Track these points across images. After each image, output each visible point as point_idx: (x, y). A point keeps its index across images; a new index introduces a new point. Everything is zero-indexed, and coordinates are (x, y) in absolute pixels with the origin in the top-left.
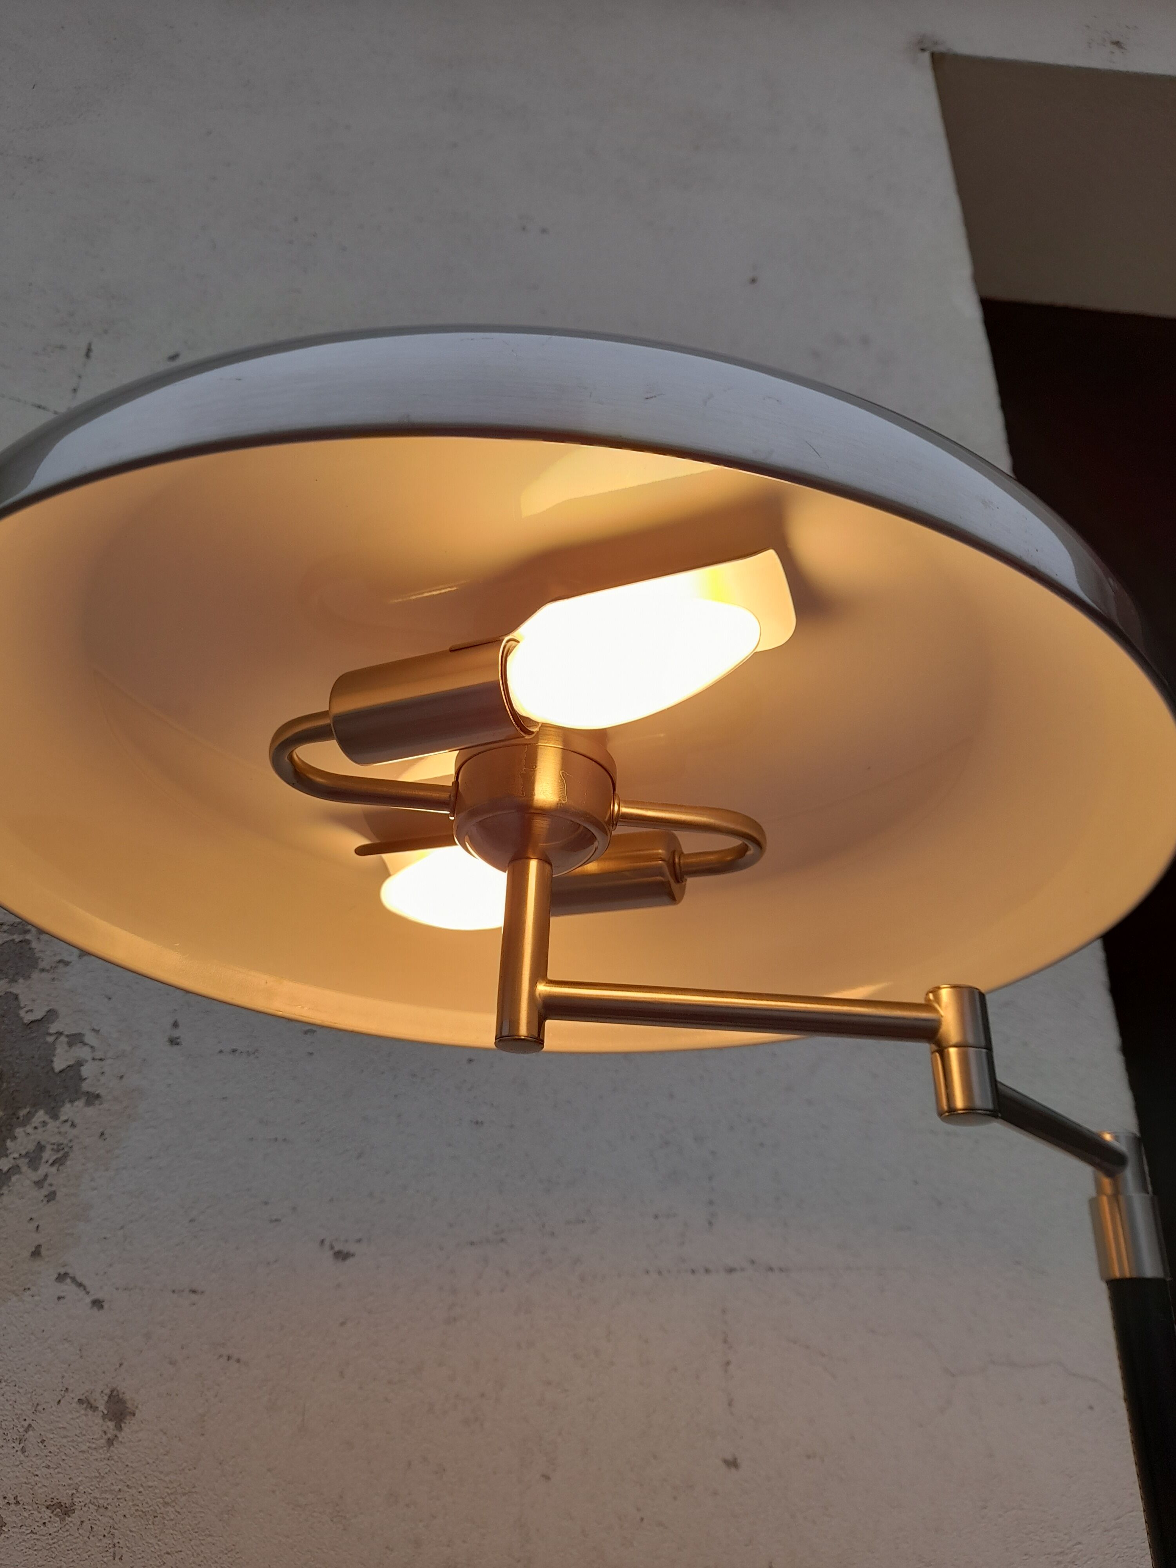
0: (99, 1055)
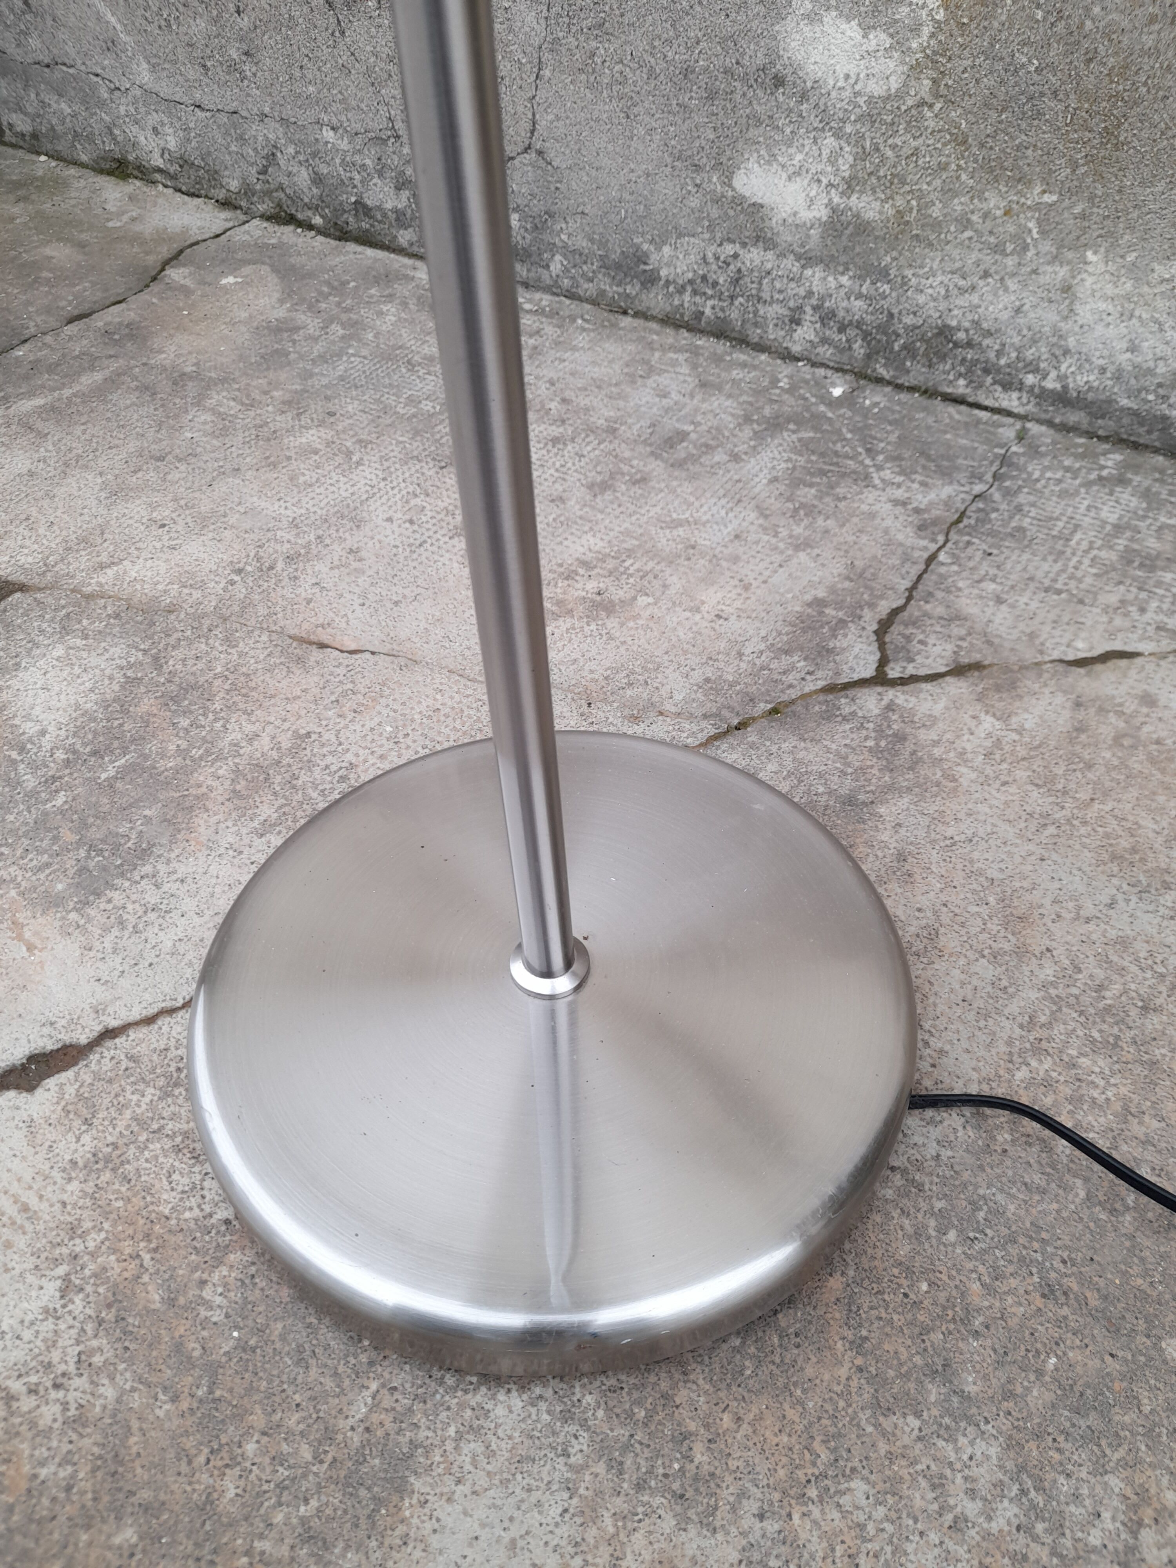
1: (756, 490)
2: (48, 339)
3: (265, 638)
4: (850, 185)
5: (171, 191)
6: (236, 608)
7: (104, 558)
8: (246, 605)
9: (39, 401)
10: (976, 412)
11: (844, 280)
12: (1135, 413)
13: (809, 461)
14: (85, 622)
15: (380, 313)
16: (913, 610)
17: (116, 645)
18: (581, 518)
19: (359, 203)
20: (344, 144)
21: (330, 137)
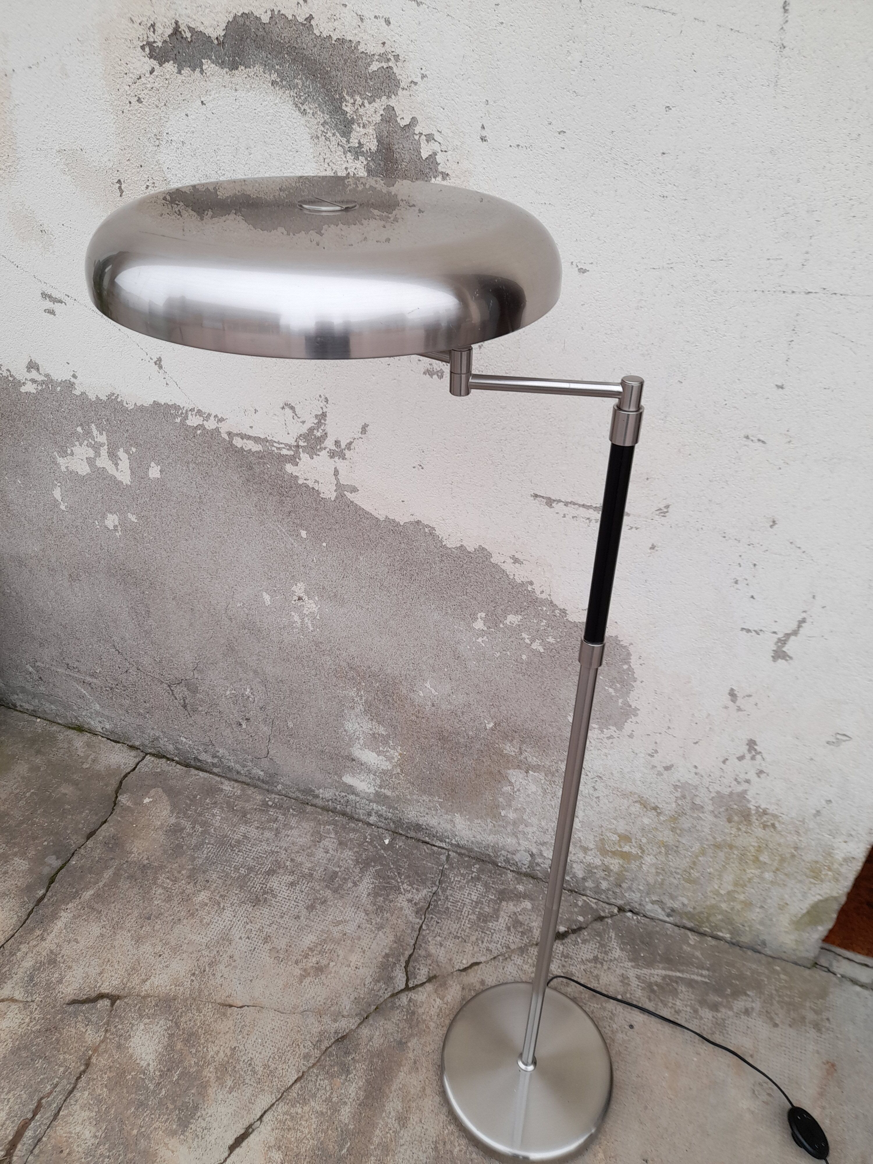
0: (444, 148)
1: (363, 901)
2: (82, 851)
3: (210, 1006)
4: (380, 787)
5: (105, 739)
6: (197, 993)
7: (143, 977)
8: (200, 991)
9: (91, 892)
10: (433, 847)
11: (384, 808)
12: (480, 853)
13: (380, 882)
14: (147, 1010)
15: (214, 815)
16: (416, 955)
17: (161, 1019)
18: (306, 925)
19: (196, 759)
20: (191, 742)
21: (184, 740)
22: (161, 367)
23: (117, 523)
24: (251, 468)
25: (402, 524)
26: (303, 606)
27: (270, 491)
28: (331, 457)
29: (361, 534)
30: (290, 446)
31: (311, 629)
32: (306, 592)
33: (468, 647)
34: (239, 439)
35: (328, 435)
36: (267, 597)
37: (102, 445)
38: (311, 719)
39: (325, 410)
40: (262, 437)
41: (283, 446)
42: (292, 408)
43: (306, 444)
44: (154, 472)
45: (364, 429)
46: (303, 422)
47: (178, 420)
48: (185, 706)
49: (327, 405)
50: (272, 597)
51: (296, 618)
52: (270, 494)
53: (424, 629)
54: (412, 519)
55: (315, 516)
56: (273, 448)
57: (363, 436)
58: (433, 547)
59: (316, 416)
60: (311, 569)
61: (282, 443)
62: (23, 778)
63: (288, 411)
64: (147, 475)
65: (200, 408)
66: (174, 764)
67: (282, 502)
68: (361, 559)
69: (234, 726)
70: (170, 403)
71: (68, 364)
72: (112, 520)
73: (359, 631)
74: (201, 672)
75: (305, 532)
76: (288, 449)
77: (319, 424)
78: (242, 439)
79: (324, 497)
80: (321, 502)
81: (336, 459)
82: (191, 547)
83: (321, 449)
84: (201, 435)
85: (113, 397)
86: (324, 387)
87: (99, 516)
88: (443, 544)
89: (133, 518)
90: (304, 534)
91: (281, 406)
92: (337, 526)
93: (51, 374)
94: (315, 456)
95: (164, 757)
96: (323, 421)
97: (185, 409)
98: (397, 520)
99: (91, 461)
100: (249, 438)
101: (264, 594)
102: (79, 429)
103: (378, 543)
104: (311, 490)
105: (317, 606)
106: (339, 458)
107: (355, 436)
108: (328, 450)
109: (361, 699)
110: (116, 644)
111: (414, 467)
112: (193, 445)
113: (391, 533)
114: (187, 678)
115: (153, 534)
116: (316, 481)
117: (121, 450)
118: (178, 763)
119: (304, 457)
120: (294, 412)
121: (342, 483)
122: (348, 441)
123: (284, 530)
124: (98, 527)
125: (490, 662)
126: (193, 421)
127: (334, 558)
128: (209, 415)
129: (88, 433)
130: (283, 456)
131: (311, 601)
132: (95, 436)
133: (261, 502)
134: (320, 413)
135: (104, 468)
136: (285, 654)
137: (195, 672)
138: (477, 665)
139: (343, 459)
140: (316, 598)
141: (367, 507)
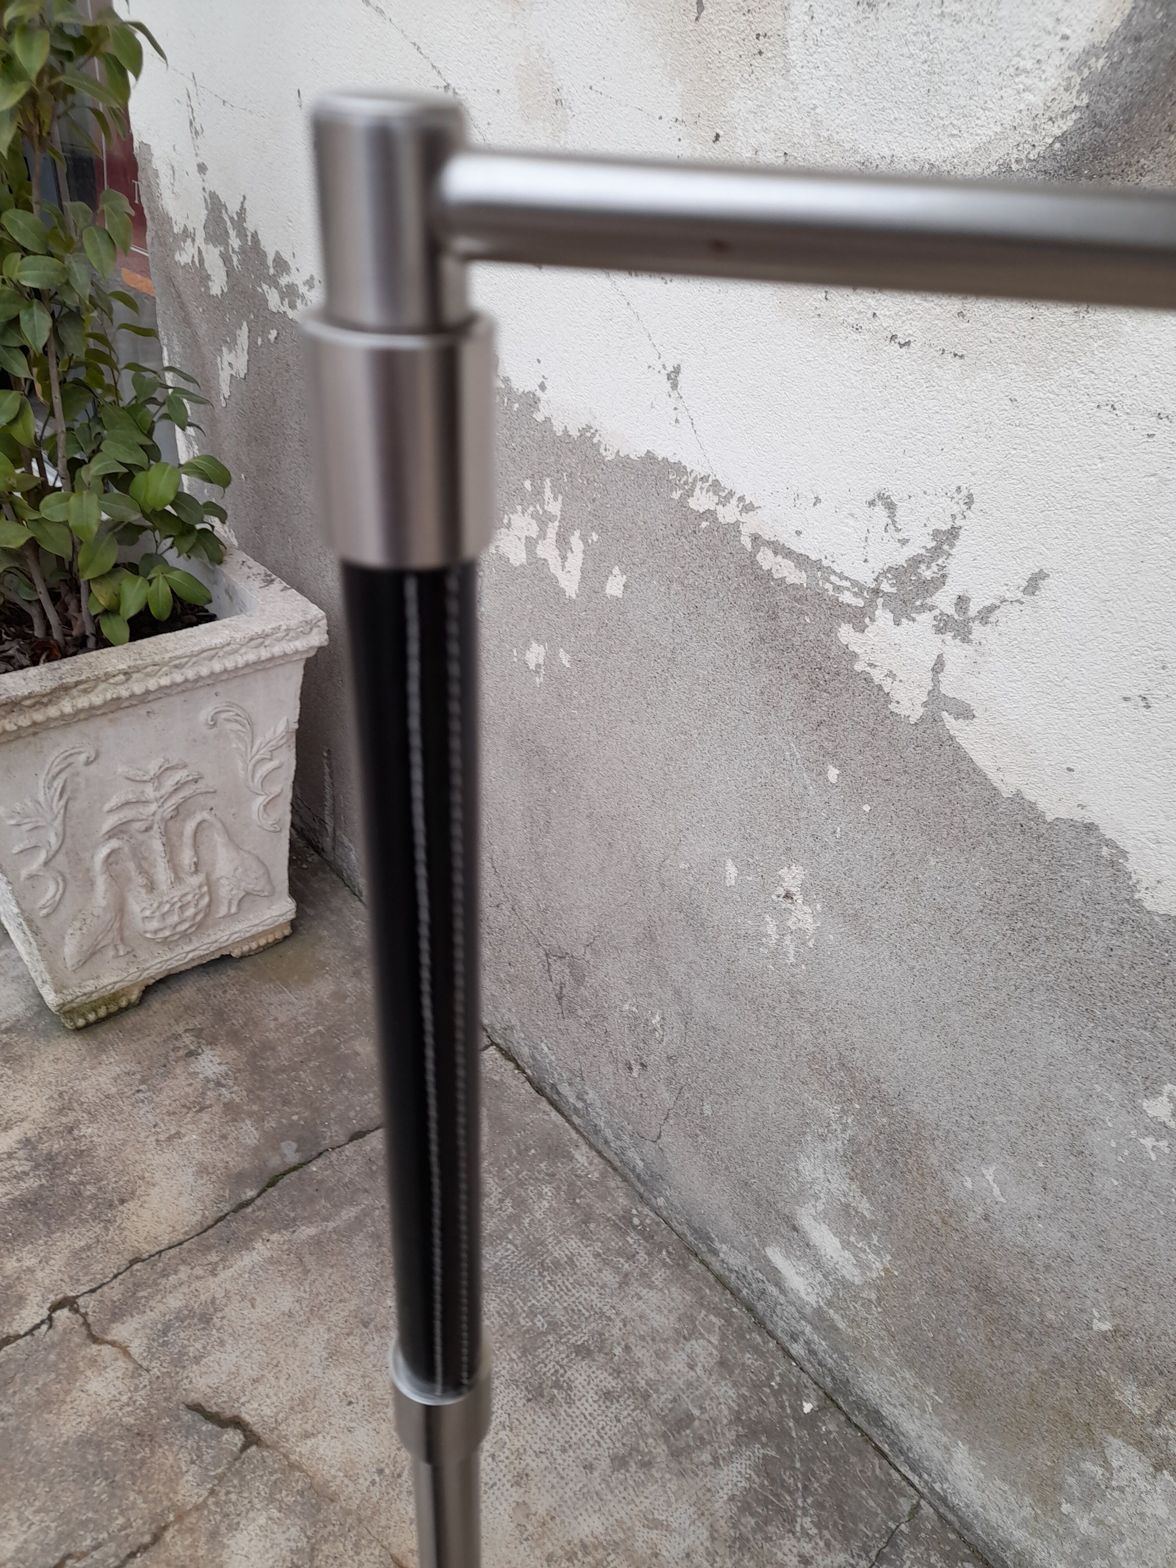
1: (717, 1506)
2: (334, 1156)
6: (369, 1512)
7: (309, 1426)
8: (376, 1512)
9: (311, 1231)
11: (824, 1342)
13: (762, 1485)
14: (284, 1493)
15: (540, 1195)
17: (295, 1525)
18: (597, 1494)
19: (553, 1086)
20: (553, 1058)
21: (546, 1049)
22: (675, 386)
23: (541, 662)
24: (774, 617)
25: (1049, 818)
26: (790, 912)
27: (795, 671)
28: (939, 630)
29: (948, 811)
30: (862, 588)
31: (792, 960)
32: (804, 888)
33: (1113, 1144)
34: (770, 553)
35: (949, 580)
36: (731, 870)
37: (552, 518)
38: (744, 1119)
39: (958, 523)
40: (814, 557)
41: (847, 584)
42: (891, 507)
43: (894, 590)
44: (615, 586)
45: (1034, 583)
46: (904, 542)
47: (676, 495)
48: (560, 998)
49: (968, 513)
50: (741, 872)
51: (771, 928)
52: (795, 676)
53: (1020, 1060)
54: (1078, 815)
55: (866, 744)
56: (828, 586)
57: (1026, 598)
58: (1106, 894)
59: (936, 533)
60: (825, 847)
61: (847, 579)
62: (319, 1003)
63: (880, 511)
64: (603, 588)
65: (719, 478)
66: (522, 1078)
67: (810, 699)
68: (933, 863)
69: (620, 1065)
70: (672, 460)
71: (539, 361)
72: (535, 654)
73: (880, 1004)
74: (596, 953)
75: (838, 772)
76: (855, 594)
77: (936, 552)
78: (776, 553)
79: (897, 711)
80: (887, 721)
81: (948, 636)
82: (636, 737)
83: (923, 608)
84: (709, 531)
85: (588, 434)
86: (974, 469)
87: (520, 642)
88: (1137, 896)
89: (565, 658)
90: (833, 773)
91: (870, 498)
92: (904, 780)
93: (512, 378)
94: (904, 620)
95: (512, 1059)
96: (946, 547)
97: (693, 475)
98: (1041, 807)
99: (530, 544)
100: (788, 554)
101: (730, 863)
102: (527, 484)
103: (979, 843)
104: (875, 690)
105: (815, 922)
106: (954, 637)
107: (1008, 595)
108: (936, 612)
109: (844, 1131)
110: (495, 857)
111: (1126, 699)
112: (687, 548)
113: (1018, 831)
114: (575, 954)
115: (587, 695)
116: (891, 675)
117: (577, 533)
118: (529, 1079)
119: (883, 616)
120: (892, 516)
121: (943, 692)
122: (987, 603)
123: (798, 756)
124: (515, 660)
125: (1154, 1200)
126: (701, 501)
127: (878, 843)
128: (731, 494)
129: (538, 492)
130: (841, 605)
131: (807, 909)
132: (546, 498)
133: (773, 689)
134: (945, 528)
135: (545, 560)
136: (734, 985)
137: (588, 950)
138: (1120, 1189)
139: (963, 640)
140: (819, 907)
141: (982, 759)
